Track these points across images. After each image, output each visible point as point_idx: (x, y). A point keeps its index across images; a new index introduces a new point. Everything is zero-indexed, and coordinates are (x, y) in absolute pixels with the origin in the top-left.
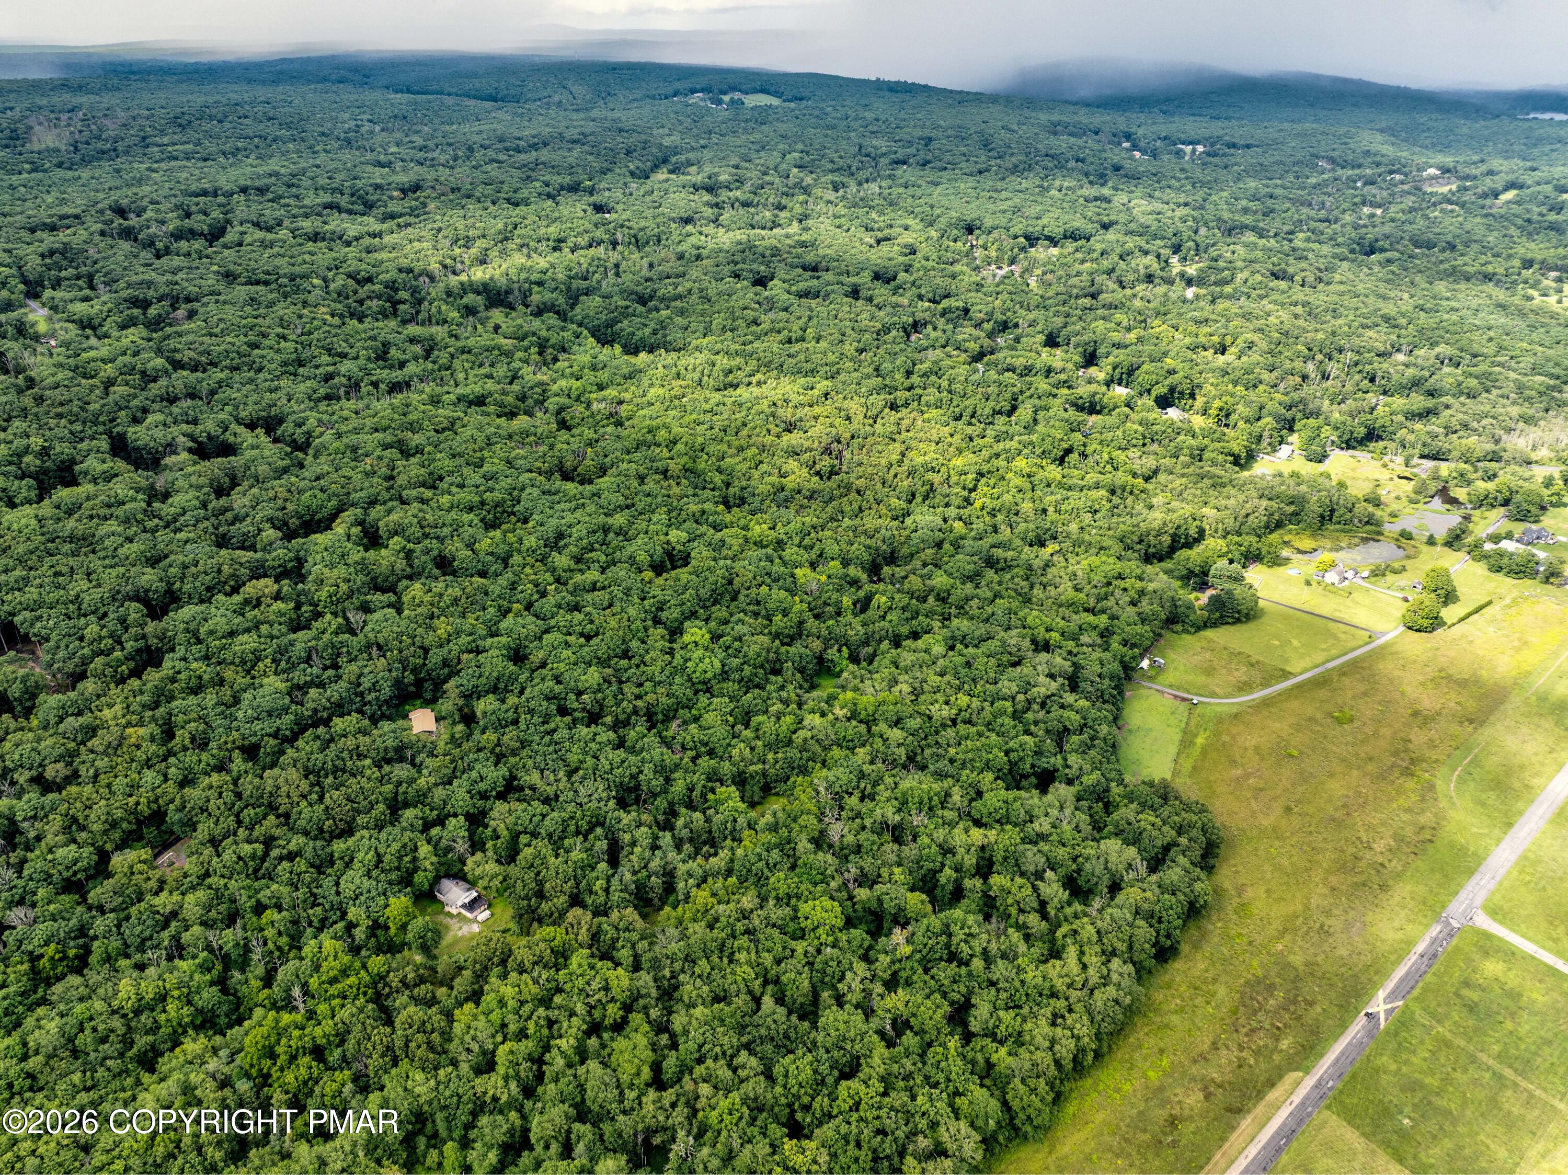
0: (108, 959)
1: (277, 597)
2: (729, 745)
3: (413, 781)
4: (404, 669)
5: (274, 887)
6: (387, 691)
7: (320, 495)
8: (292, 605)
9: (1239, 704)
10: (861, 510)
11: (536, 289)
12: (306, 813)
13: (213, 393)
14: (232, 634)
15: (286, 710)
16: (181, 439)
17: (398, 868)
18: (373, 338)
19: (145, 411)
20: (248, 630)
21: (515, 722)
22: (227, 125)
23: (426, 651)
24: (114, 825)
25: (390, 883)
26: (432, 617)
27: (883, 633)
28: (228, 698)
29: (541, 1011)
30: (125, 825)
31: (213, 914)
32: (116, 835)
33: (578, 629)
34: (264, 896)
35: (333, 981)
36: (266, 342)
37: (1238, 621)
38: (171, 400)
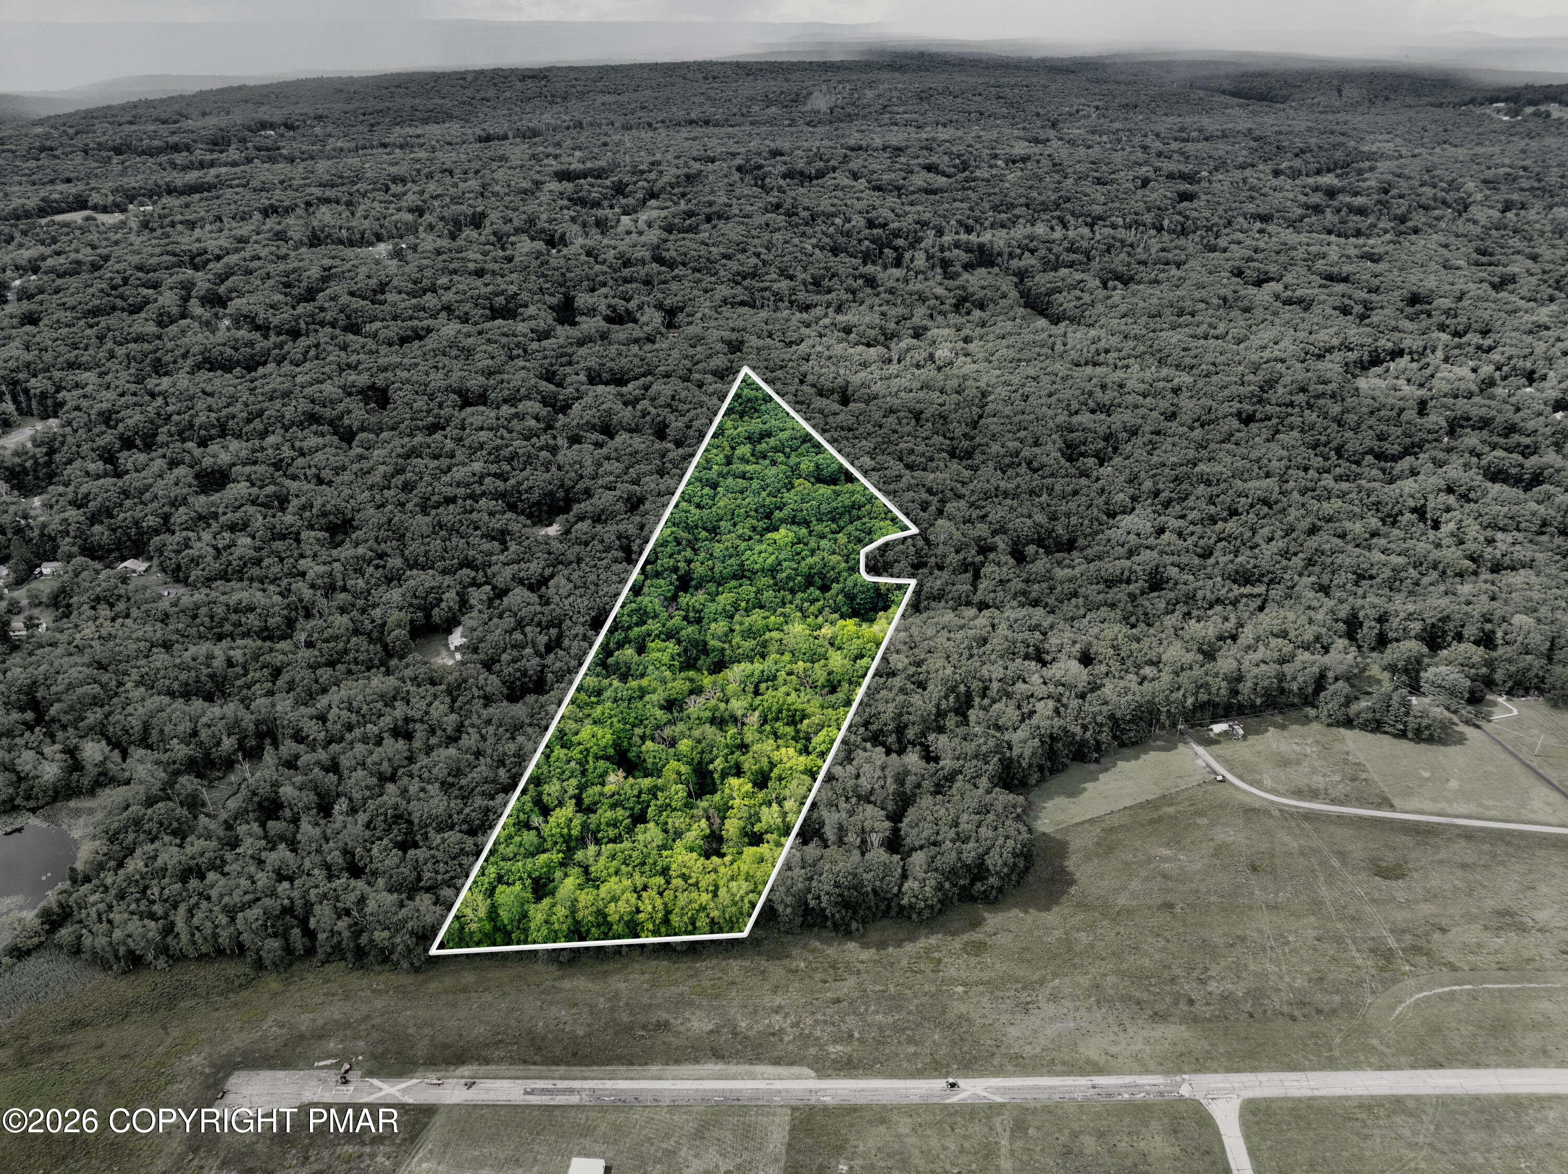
0: (251, 580)
1: (537, 419)
2: (715, 620)
3: (492, 554)
4: (562, 486)
5: (360, 581)
6: (535, 496)
7: (636, 361)
8: (542, 425)
9: (1272, 802)
10: (1076, 493)
11: (1027, 254)
12: (414, 548)
13: (665, 282)
14: (482, 429)
15: (467, 485)
16: (603, 308)
17: (425, 599)
18: (827, 269)
19: (604, 285)
20: (491, 429)
21: (586, 544)
22: (959, 100)
23: (581, 477)
24: (324, 514)
25: (411, 605)
26: (608, 459)
27: (956, 595)
28: (444, 467)
29: (380, 705)
30: (331, 517)
31: (319, 581)
32: (323, 521)
33: (697, 500)
34: (350, 583)
35: (327, 641)
36: (739, 256)
37: (1403, 735)
38: (626, 281)
